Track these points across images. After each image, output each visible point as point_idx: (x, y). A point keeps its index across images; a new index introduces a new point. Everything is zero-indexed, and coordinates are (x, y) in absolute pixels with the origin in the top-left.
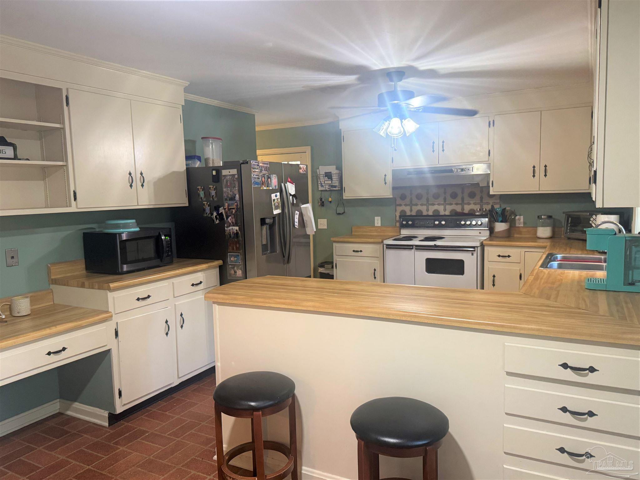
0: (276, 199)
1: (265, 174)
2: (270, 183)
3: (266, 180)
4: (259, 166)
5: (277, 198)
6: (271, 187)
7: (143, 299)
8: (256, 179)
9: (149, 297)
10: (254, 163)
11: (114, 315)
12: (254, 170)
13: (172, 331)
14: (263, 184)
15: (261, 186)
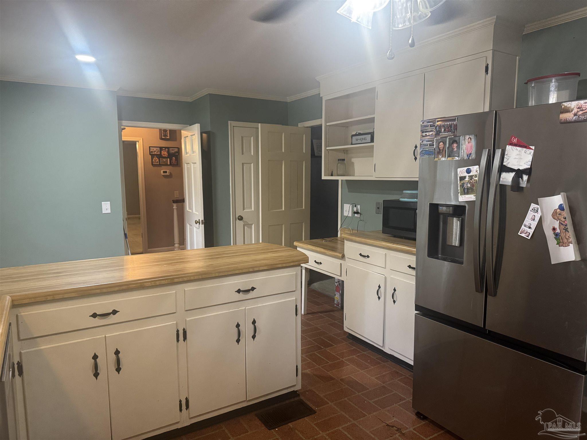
0: (467, 177)
1: (446, 137)
2: (455, 150)
3: (447, 145)
4: (434, 126)
5: (471, 174)
6: (458, 156)
7: (364, 256)
8: (426, 147)
9: (368, 257)
10: (425, 124)
11: (346, 258)
12: (424, 134)
13: (382, 298)
14: (439, 153)
15: (436, 156)
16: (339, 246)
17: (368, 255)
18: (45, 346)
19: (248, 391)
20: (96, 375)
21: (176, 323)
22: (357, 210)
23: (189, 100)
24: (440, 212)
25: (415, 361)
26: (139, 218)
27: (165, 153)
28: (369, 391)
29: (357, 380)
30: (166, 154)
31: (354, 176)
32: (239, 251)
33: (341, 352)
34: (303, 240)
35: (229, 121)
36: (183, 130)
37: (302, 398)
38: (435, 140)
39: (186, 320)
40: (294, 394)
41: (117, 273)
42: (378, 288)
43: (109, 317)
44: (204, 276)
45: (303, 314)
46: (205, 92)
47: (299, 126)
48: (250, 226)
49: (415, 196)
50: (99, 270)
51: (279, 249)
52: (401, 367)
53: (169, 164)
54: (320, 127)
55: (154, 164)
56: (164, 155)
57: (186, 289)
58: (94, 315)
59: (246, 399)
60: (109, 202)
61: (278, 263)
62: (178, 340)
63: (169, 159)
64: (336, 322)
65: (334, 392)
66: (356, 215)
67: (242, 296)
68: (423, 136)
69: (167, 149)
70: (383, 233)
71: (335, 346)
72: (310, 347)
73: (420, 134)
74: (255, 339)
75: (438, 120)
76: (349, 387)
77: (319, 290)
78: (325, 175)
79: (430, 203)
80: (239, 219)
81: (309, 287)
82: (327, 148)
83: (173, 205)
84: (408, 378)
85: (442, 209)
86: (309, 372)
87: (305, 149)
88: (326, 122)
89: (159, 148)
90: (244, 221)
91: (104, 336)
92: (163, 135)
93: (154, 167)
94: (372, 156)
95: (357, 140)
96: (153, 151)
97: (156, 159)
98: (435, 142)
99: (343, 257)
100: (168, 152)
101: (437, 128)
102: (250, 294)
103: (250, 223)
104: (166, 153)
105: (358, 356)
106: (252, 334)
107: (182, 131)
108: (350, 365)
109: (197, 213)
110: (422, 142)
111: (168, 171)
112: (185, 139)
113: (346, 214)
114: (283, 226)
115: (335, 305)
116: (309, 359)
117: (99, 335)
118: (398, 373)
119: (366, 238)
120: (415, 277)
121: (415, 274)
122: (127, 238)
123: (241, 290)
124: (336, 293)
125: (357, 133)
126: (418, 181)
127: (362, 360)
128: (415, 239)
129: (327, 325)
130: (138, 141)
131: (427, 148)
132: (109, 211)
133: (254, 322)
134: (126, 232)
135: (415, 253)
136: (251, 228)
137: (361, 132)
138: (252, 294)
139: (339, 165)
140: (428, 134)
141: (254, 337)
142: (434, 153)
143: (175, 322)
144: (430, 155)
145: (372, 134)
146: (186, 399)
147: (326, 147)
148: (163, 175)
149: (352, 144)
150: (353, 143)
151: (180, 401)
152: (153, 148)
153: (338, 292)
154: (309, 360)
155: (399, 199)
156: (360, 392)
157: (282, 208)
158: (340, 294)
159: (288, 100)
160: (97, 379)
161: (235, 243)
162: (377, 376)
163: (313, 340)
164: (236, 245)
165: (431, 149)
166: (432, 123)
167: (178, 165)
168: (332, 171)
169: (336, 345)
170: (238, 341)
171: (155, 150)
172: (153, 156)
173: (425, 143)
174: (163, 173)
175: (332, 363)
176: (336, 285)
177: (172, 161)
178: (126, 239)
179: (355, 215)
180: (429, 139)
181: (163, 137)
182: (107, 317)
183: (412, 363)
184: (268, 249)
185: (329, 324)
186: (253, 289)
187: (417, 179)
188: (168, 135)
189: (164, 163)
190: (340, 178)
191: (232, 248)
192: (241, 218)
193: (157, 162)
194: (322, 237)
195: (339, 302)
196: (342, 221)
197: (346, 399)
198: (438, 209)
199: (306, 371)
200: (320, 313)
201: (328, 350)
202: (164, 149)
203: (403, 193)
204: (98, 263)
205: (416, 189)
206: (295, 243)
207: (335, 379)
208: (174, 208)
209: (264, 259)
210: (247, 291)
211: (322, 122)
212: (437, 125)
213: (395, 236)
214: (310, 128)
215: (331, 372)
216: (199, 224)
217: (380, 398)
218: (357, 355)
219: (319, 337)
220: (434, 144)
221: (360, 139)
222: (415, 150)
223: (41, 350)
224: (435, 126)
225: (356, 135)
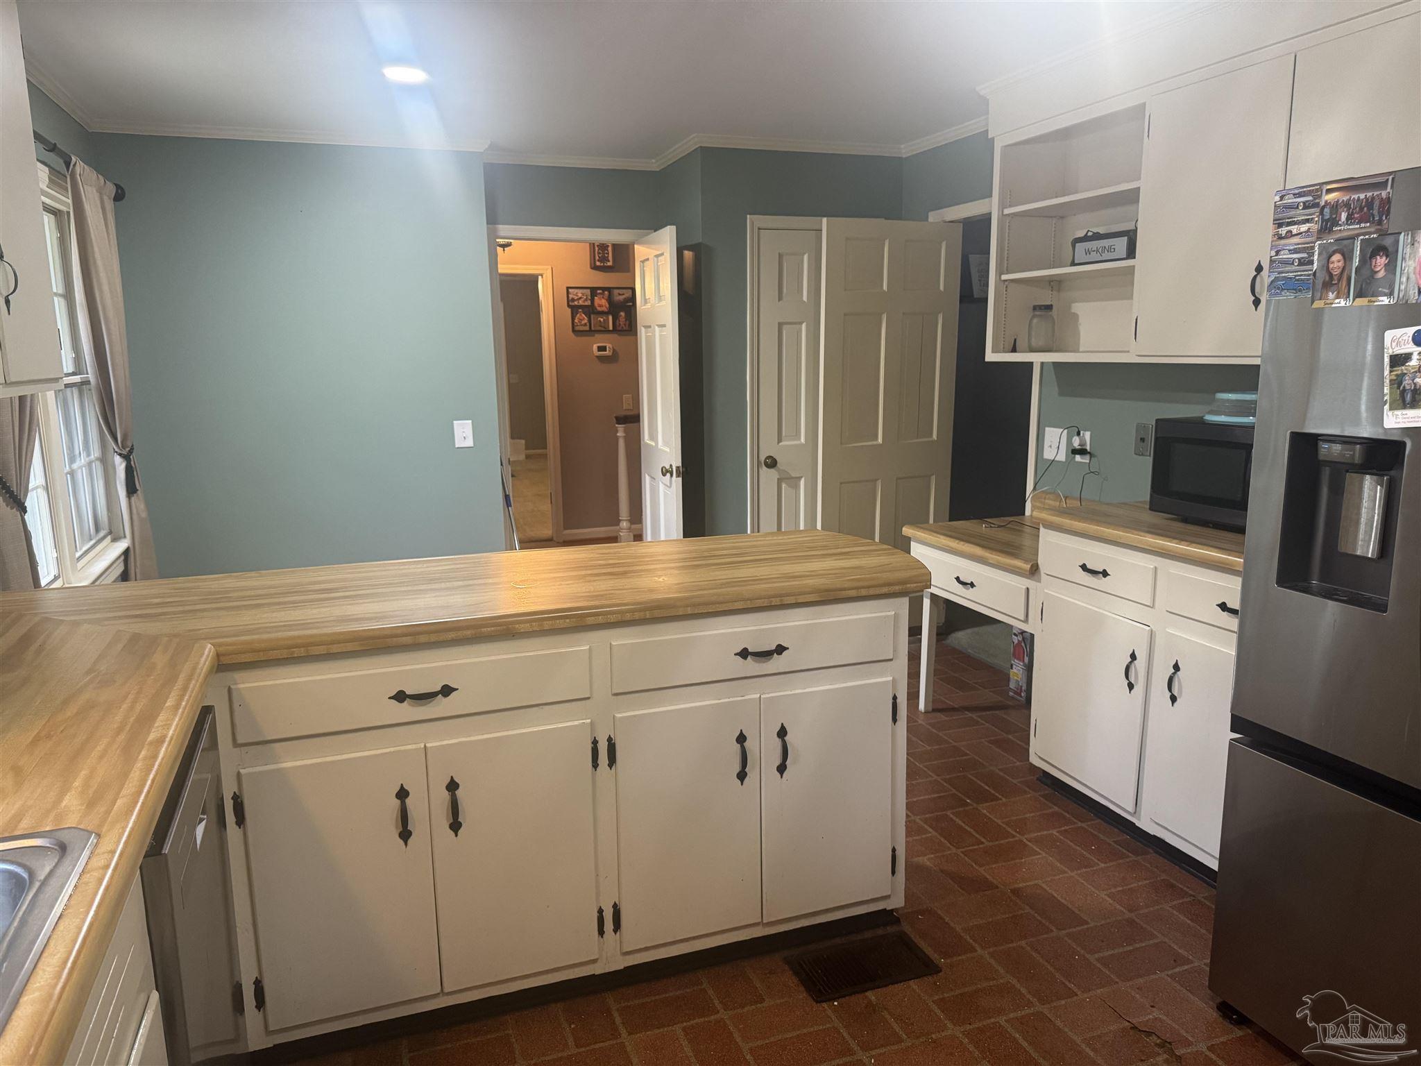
0: (1414, 356)
1: (1353, 238)
2: (1381, 274)
3: (1356, 262)
4: (1317, 205)
6: (1391, 295)
7: (1093, 572)
8: (1288, 268)
9: (1105, 574)
10: (1289, 200)
11: (1043, 575)
12: (1283, 231)
13: (1139, 688)
14: (1330, 282)
15: (1318, 295)
16: (1027, 542)
17: (1105, 570)
18: (292, 762)
19: (766, 900)
20: (405, 835)
21: (592, 723)
22: (1082, 444)
23: (654, 165)
24: (1321, 458)
25: (1222, 860)
26: (545, 456)
27: (601, 303)
28: (1088, 929)
29: (1056, 895)
30: (604, 304)
31: (1076, 351)
32: (754, 550)
33: (1018, 817)
34: (931, 521)
35: (748, 216)
36: (638, 244)
37: (906, 927)
38: (1316, 249)
39: (614, 716)
40: (886, 917)
41: (459, 596)
42: (1130, 660)
43: (434, 702)
44: (657, 613)
45: (923, 711)
46: (692, 142)
47: (931, 219)
48: (794, 482)
49: (1249, 409)
50: (416, 588)
51: (855, 549)
52: (1184, 872)
53: (611, 328)
54: (985, 220)
55: (577, 328)
56: (600, 306)
57: (613, 643)
58: (400, 697)
59: (760, 920)
60: (470, 421)
61: (846, 586)
62: (595, 765)
63: (610, 318)
64: (1010, 737)
65: (992, 922)
66: (1078, 458)
67: (751, 666)
68: (1280, 238)
69: (606, 292)
70: (1151, 509)
71: (1004, 800)
72: (934, 798)
73: (1270, 228)
74: (784, 775)
75: (1329, 187)
76: (1032, 912)
77: (969, 651)
78: (994, 351)
79: (1292, 433)
80: (768, 466)
81: (943, 642)
82: (1004, 277)
83: (617, 427)
84: (1200, 902)
85: (1329, 448)
86: (928, 863)
87: (945, 280)
88: (1002, 206)
89: (589, 290)
90: (779, 471)
91: (423, 746)
92: (597, 258)
93: (577, 336)
94: (1131, 297)
95: (1088, 252)
96: (576, 298)
97: (582, 318)
98: (1317, 253)
99: (1034, 571)
100: (610, 300)
101: (1327, 210)
102: (771, 661)
103: (793, 475)
104: (604, 302)
105: (1066, 831)
106: (778, 762)
107: (636, 246)
108: (1040, 854)
109: (668, 450)
110: (1277, 253)
111: (608, 346)
112: (643, 267)
113: (1049, 454)
114: (879, 484)
115: (1011, 694)
116: (931, 830)
117: (410, 744)
118: (1172, 886)
119: (1098, 523)
120: (1235, 636)
121: (1235, 628)
122: (511, 506)
123: (750, 651)
124: (1016, 662)
125: (1090, 234)
126: (1258, 366)
127: (1076, 844)
128: (1241, 530)
129: (986, 743)
130: (542, 275)
131: (1291, 272)
132: (469, 443)
133: (782, 733)
134: (510, 492)
135: (1241, 570)
136: (797, 487)
137: (1102, 230)
138: (776, 663)
139: (1035, 321)
140: (1294, 229)
141: (782, 769)
142: (1311, 285)
143: (589, 721)
144: (1300, 290)
145: (1131, 234)
146: (615, 906)
147: (1000, 272)
148: (597, 357)
149: (1073, 264)
150: (1076, 262)
151: (601, 911)
152: (576, 291)
153: (1018, 659)
154: (930, 833)
155: (1202, 418)
156: (1064, 929)
157: (876, 437)
158: (1024, 665)
159: (904, 151)
160: (406, 844)
161: (757, 527)
162: (1113, 890)
163: (945, 780)
164: (758, 532)
165: (1304, 273)
166: (1310, 198)
167: (631, 331)
168: (1015, 340)
169: (1006, 798)
170: (742, 776)
171: (580, 295)
172: (574, 309)
173: (1285, 255)
174: (599, 351)
175: (991, 844)
176: (1016, 642)
177: (618, 321)
178: (508, 507)
179: (1074, 457)
180: (1298, 244)
181: (598, 263)
182: (431, 702)
183: (1214, 865)
184: (825, 547)
185: (991, 740)
186: (780, 649)
187: (1257, 361)
188: (610, 258)
189: (601, 326)
190: (1036, 358)
191: (749, 539)
192: (772, 463)
193: (585, 325)
194: (979, 514)
195: (1021, 687)
196: (1038, 475)
197: (1023, 943)
198: (1316, 445)
199: (921, 858)
200: (968, 711)
201: (984, 809)
202: (600, 293)
203: (1214, 400)
204: (419, 570)
205: (1253, 388)
206: (907, 531)
207: (997, 887)
208: (618, 434)
209: (813, 573)
210: (765, 655)
211: (993, 206)
212: (1326, 201)
213: (1185, 520)
214: (962, 224)
215: (988, 867)
216: (672, 475)
217: (1116, 951)
218: (1063, 828)
219: (962, 774)
220: (1313, 260)
221: (1098, 251)
222: (1255, 278)
223: (279, 770)
224: (1318, 207)
225: (1085, 239)
